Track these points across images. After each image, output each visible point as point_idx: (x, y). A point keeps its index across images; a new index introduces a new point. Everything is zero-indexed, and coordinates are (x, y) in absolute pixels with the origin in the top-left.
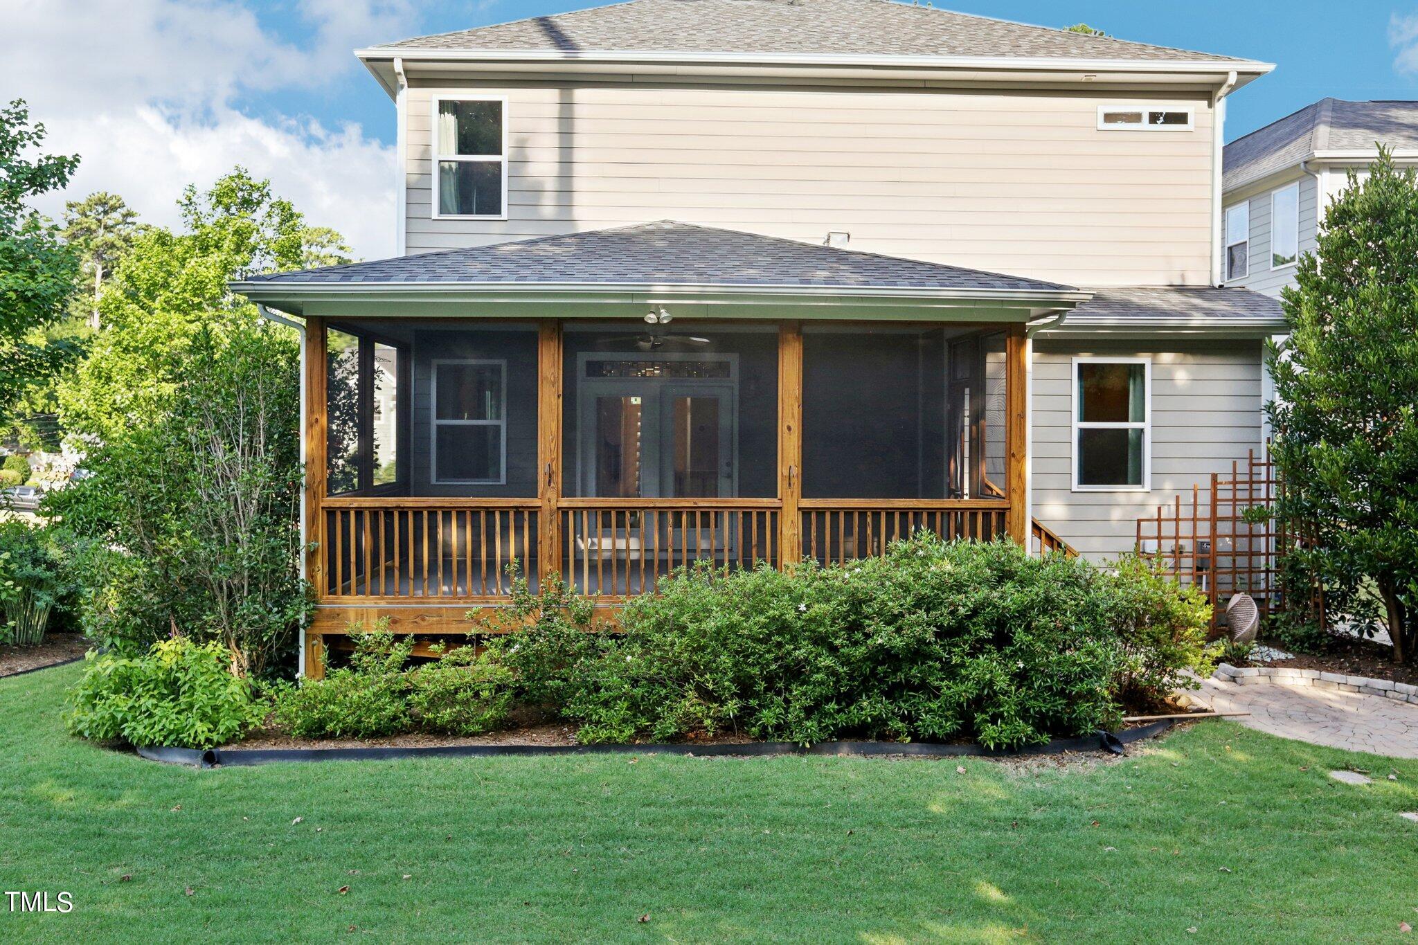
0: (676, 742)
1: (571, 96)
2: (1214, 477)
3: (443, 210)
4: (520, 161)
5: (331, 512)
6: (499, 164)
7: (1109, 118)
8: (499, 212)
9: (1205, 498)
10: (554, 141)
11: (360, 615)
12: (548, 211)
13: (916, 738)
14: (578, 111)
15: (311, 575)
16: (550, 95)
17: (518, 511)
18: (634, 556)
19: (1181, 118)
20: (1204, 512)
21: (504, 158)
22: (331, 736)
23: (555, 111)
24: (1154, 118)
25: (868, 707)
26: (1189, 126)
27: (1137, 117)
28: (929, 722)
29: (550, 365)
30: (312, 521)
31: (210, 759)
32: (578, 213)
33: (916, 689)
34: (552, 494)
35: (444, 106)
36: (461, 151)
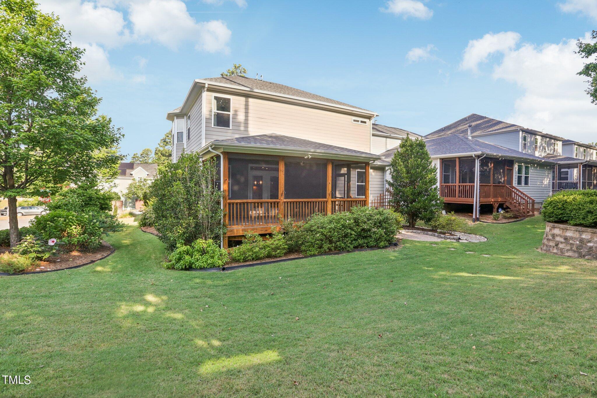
0: (325, 253)
1: (248, 100)
2: (380, 194)
3: (214, 125)
4: (235, 115)
5: (229, 204)
6: (229, 115)
7: (354, 121)
8: (229, 126)
9: (379, 198)
10: (244, 110)
11: (237, 230)
12: (242, 128)
13: (368, 246)
14: (250, 104)
15: (225, 221)
16: (243, 99)
17: (274, 203)
18: (261, 215)
19: (365, 122)
20: (379, 201)
21: (231, 113)
22: (250, 260)
23: (244, 103)
24: (362, 122)
25: (360, 241)
26: (367, 124)
27: (358, 121)
28: (372, 244)
29: (282, 167)
30: (225, 206)
31: (224, 269)
32: (250, 129)
33: (368, 237)
34: (282, 198)
35: (216, 98)
36: (218, 110)
